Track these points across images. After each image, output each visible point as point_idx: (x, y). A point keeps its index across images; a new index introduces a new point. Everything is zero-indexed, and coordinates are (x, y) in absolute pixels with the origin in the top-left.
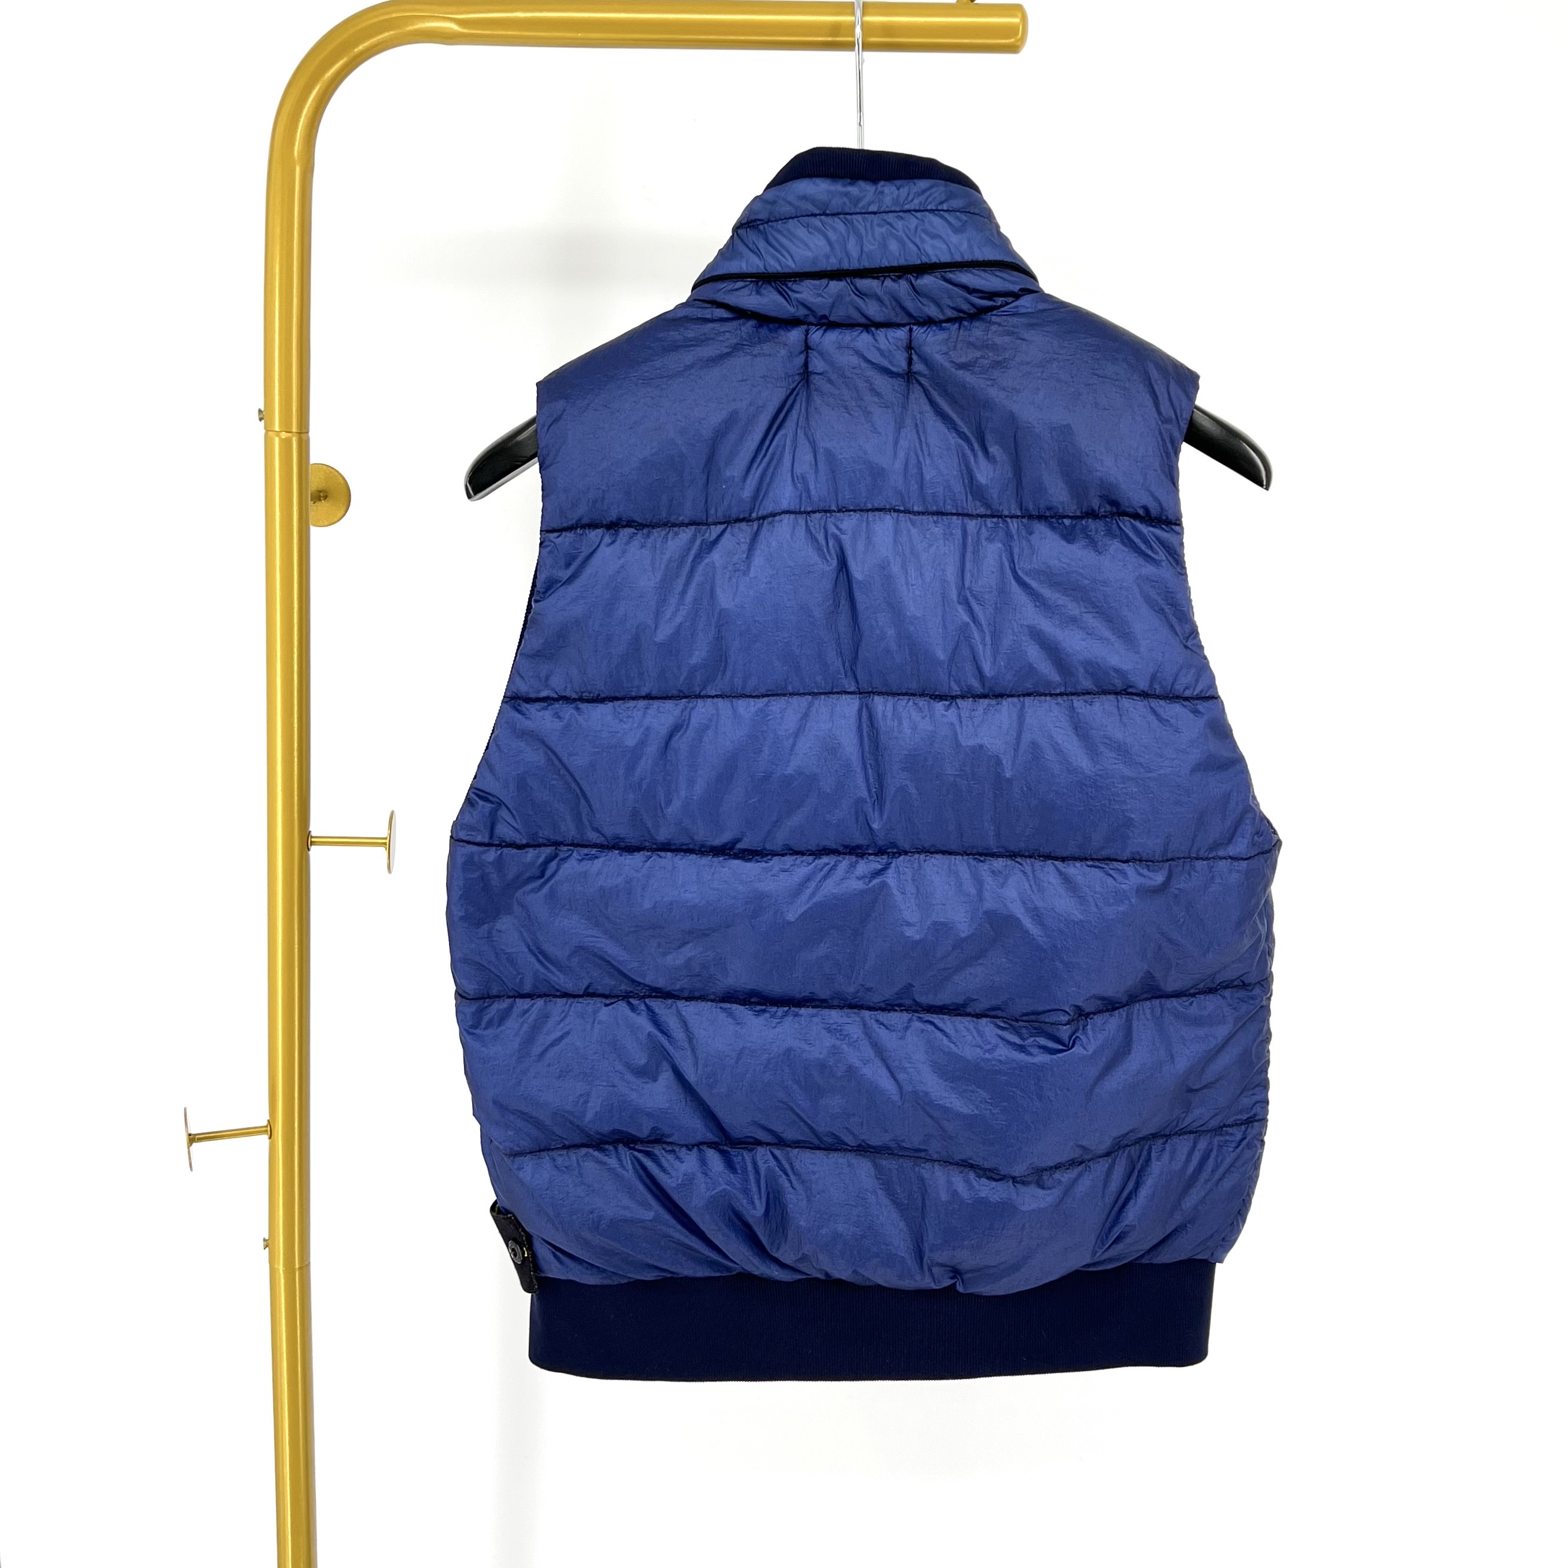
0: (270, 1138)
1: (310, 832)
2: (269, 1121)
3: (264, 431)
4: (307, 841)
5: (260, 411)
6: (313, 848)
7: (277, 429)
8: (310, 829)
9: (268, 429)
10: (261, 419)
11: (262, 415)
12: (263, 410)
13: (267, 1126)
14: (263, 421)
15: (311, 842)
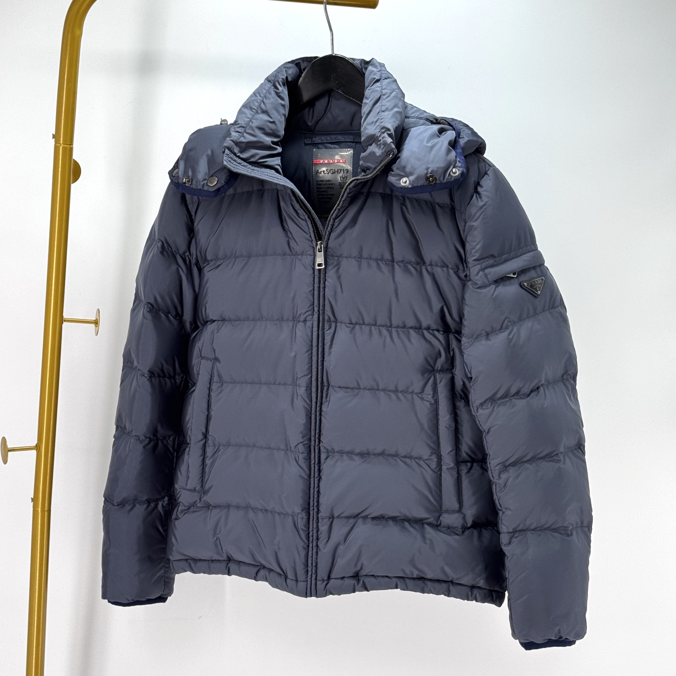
0: (38, 451)
1: (63, 317)
2: (38, 443)
3: (54, 143)
4: (62, 320)
5: (53, 134)
6: (64, 323)
7: (61, 142)
8: (64, 315)
9: (56, 142)
10: (53, 138)
11: (54, 136)
12: (54, 134)
13: (36, 445)
14: (54, 139)
15: (64, 320)
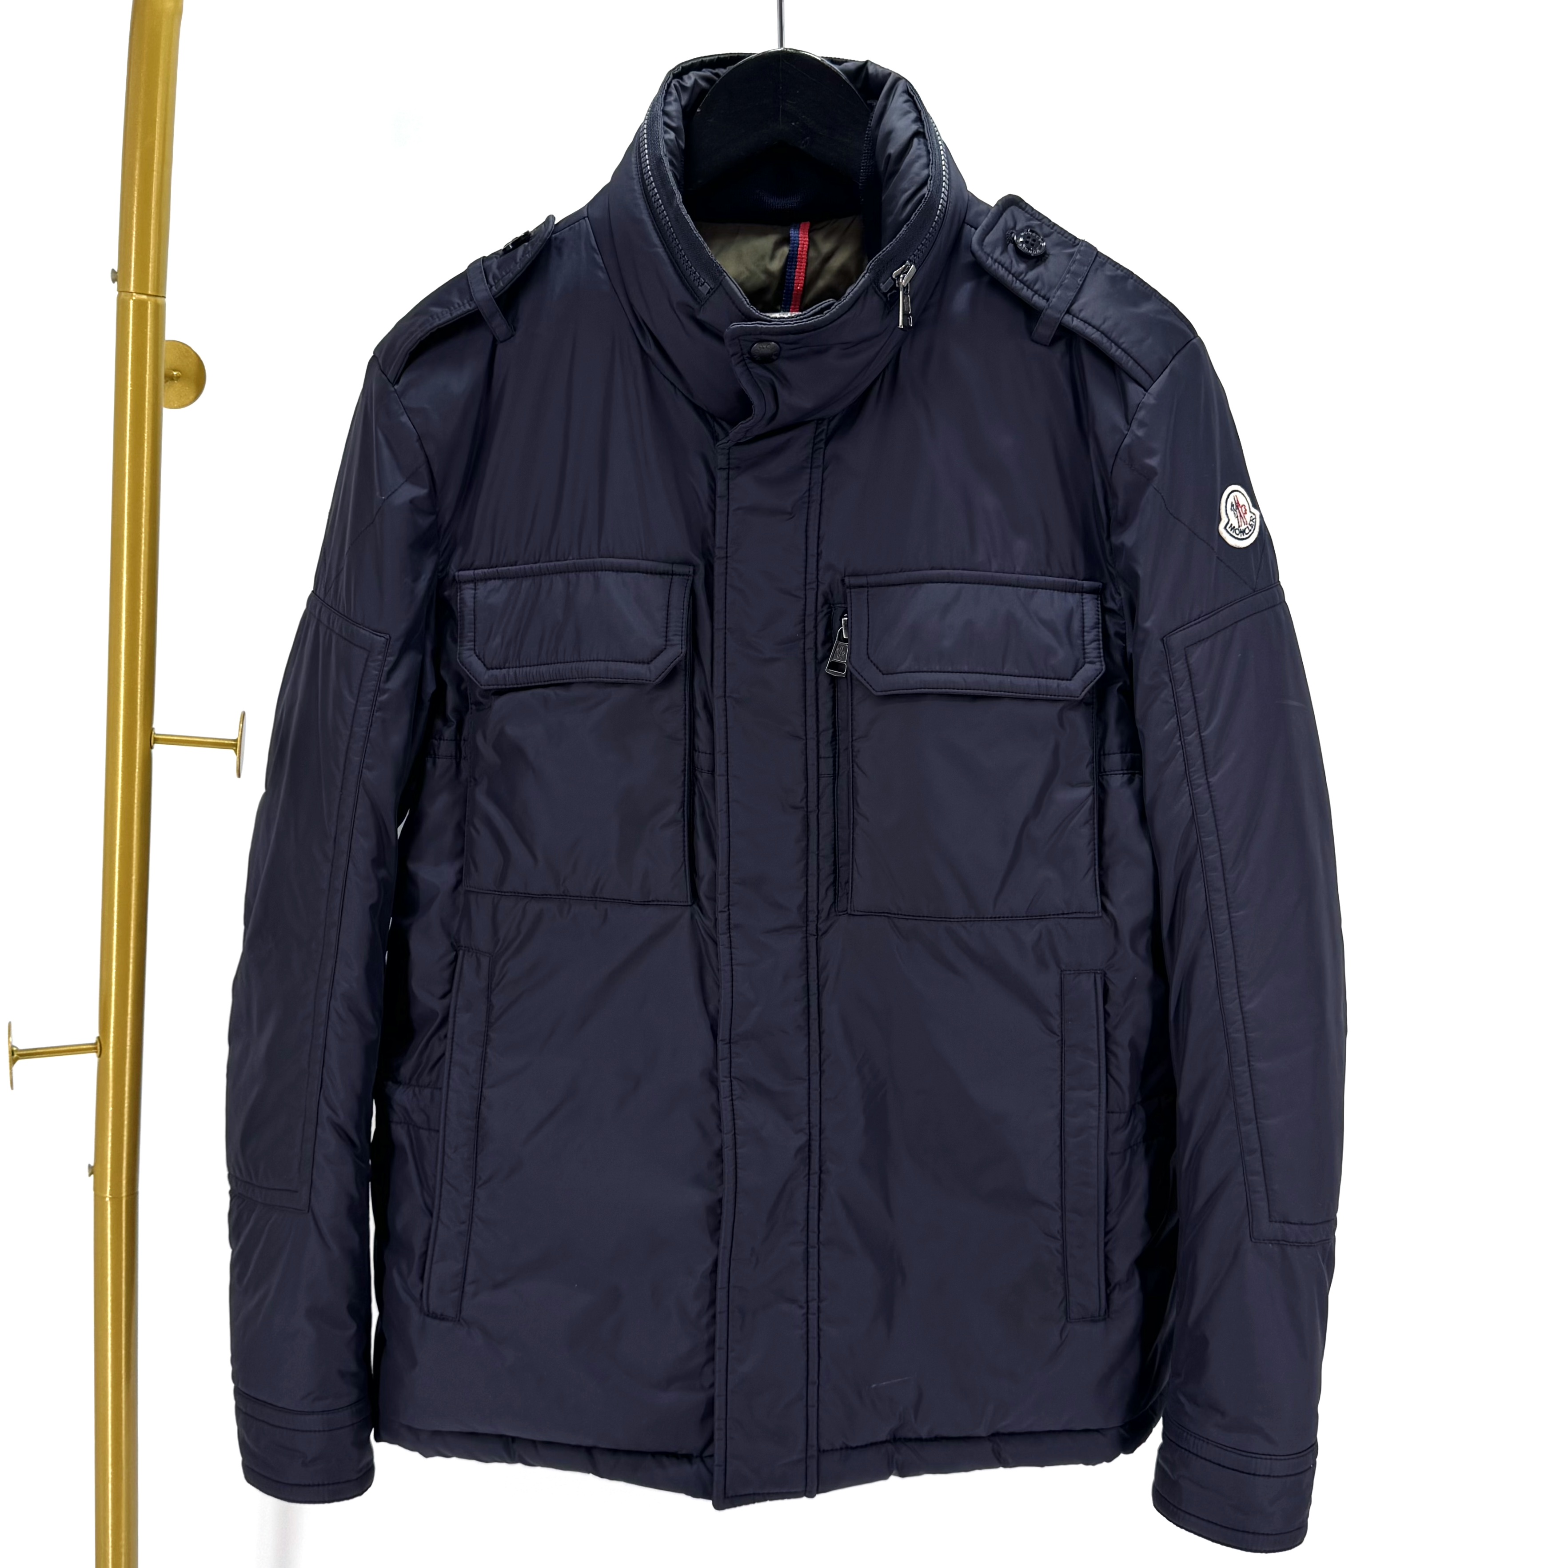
0: (99, 1056)
1: (152, 729)
2: (98, 1038)
3: (117, 293)
4: (151, 739)
5: (113, 271)
6: (157, 747)
7: (132, 290)
8: (154, 726)
9: (122, 291)
10: (113, 280)
11: (115, 277)
12: (116, 270)
13: (96, 1044)
14: (116, 283)
15: (157, 739)
